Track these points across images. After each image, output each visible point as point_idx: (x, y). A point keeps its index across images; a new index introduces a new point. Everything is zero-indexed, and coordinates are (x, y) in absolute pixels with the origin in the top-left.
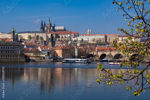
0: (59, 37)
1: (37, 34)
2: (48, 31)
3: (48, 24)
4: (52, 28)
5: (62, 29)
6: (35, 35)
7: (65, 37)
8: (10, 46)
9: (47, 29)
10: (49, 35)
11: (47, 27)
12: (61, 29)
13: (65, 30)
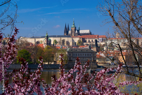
0: (85, 42)
1: (62, 39)
2: (73, 35)
3: (72, 28)
4: (77, 32)
5: (88, 33)
6: (61, 39)
7: (92, 41)
8: (85, 53)
9: (71, 33)
10: (75, 39)
11: (71, 31)
12: (86, 33)
13: (90, 33)
